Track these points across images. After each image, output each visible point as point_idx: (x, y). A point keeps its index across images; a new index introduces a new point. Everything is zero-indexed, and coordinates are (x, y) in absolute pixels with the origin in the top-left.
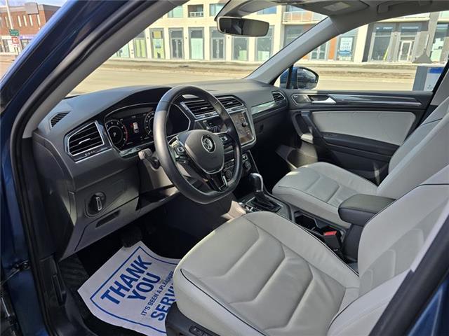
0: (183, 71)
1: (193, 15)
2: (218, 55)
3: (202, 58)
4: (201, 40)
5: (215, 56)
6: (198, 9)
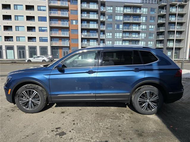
0: (14, 65)
1: (7, 40)
2: (22, 57)
3: (14, 58)
4: (13, 51)
5: (20, 57)
6: (9, 38)
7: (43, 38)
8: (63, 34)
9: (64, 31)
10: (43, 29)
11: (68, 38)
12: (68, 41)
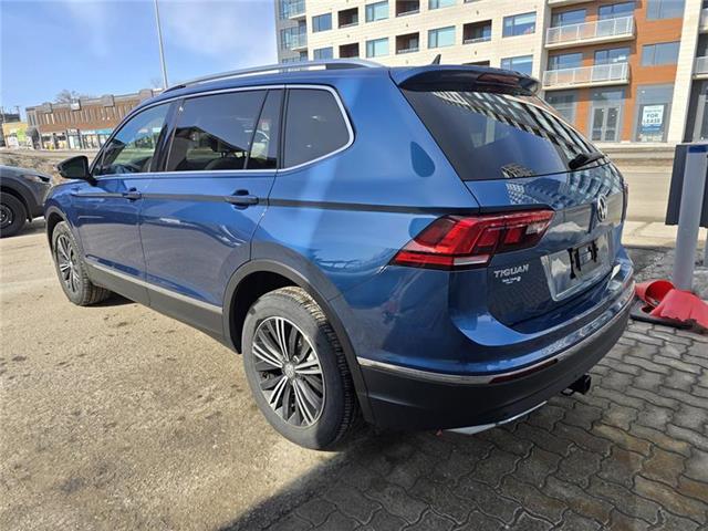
7: (514, 62)
8: (603, 28)
9: (612, 11)
10: (518, 22)
11: (626, 45)
12: (624, 58)
